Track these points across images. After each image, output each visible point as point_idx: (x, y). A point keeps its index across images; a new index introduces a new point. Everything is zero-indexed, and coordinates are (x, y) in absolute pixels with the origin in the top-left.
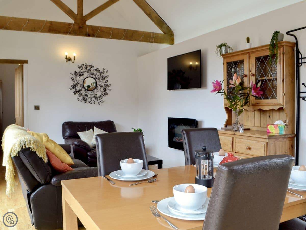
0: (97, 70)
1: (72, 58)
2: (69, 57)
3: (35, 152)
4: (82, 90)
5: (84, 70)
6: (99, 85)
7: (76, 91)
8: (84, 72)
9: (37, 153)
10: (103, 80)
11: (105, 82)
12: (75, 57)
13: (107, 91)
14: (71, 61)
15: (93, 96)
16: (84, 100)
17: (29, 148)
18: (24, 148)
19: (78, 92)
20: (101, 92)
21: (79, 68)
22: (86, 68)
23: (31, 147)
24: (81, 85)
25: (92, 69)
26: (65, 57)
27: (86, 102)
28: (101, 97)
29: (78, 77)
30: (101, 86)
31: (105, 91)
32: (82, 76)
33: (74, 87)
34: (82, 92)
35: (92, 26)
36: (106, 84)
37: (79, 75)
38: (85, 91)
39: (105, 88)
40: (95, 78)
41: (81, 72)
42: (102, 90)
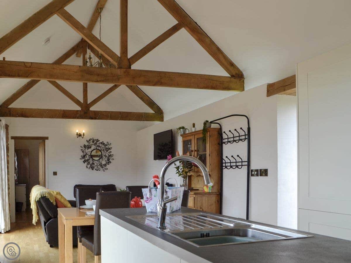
0: (102, 143)
1: (82, 134)
2: (80, 134)
3: (49, 199)
4: (90, 159)
5: (91, 143)
6: (104, 155)
7: (85, 160)
8: (92, 145)
9: (50, 199)
10: (107, 151)
11: (109, 153)
12: (84, 133)
13: (111, 160)
14: (81, 137)
15: (98, 165)
16: (92, 168)
17: (45, 196)
18: (42, 196)
19: (87, 161)
20: (106, 161)
21: (88, 142)
22: (93, 142)
23: (46, 195)
24: (89, 155)
25: (98, 143)
26: (76, 134)
27: (93, 170)
28: (105, 165)
29: (86, 150)
30: (106, 156)
31: (108, 160)
32: (90, 148)
33: (84, 157)
34: (90, 161)
35: (94, 111)
36: (110, 154)
37: (88, 148)
38: (92, 160)
39: (109, 158)
40: (100, 149)
41: (89, 145)
42: (106, 159)
